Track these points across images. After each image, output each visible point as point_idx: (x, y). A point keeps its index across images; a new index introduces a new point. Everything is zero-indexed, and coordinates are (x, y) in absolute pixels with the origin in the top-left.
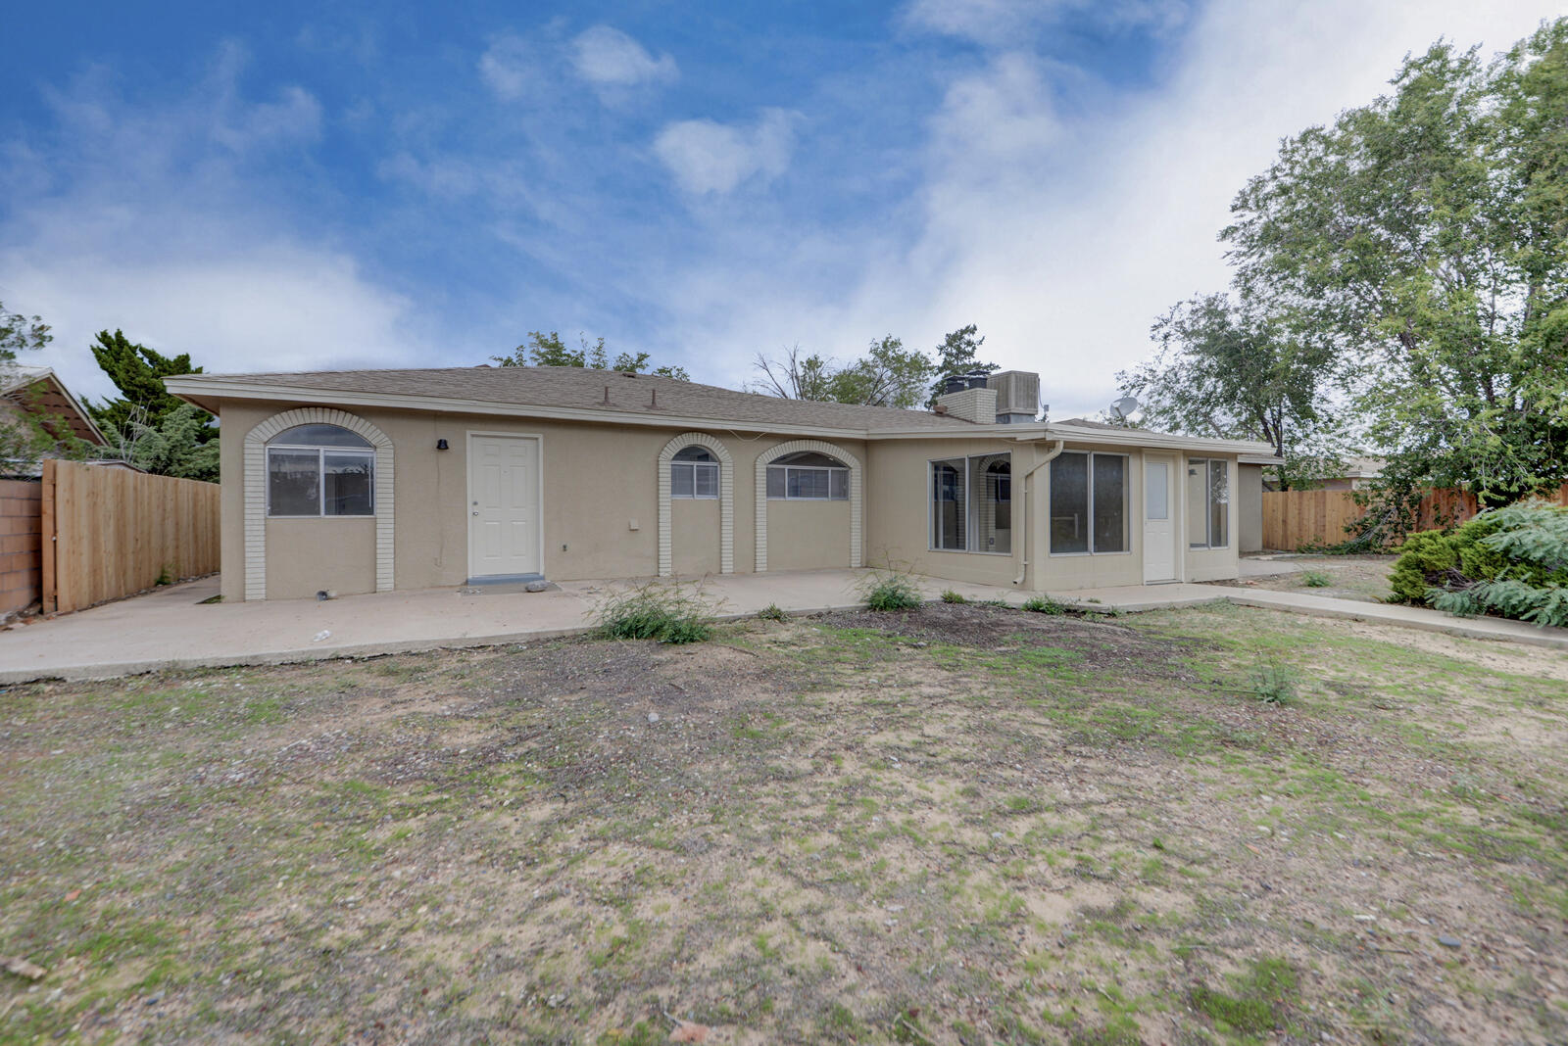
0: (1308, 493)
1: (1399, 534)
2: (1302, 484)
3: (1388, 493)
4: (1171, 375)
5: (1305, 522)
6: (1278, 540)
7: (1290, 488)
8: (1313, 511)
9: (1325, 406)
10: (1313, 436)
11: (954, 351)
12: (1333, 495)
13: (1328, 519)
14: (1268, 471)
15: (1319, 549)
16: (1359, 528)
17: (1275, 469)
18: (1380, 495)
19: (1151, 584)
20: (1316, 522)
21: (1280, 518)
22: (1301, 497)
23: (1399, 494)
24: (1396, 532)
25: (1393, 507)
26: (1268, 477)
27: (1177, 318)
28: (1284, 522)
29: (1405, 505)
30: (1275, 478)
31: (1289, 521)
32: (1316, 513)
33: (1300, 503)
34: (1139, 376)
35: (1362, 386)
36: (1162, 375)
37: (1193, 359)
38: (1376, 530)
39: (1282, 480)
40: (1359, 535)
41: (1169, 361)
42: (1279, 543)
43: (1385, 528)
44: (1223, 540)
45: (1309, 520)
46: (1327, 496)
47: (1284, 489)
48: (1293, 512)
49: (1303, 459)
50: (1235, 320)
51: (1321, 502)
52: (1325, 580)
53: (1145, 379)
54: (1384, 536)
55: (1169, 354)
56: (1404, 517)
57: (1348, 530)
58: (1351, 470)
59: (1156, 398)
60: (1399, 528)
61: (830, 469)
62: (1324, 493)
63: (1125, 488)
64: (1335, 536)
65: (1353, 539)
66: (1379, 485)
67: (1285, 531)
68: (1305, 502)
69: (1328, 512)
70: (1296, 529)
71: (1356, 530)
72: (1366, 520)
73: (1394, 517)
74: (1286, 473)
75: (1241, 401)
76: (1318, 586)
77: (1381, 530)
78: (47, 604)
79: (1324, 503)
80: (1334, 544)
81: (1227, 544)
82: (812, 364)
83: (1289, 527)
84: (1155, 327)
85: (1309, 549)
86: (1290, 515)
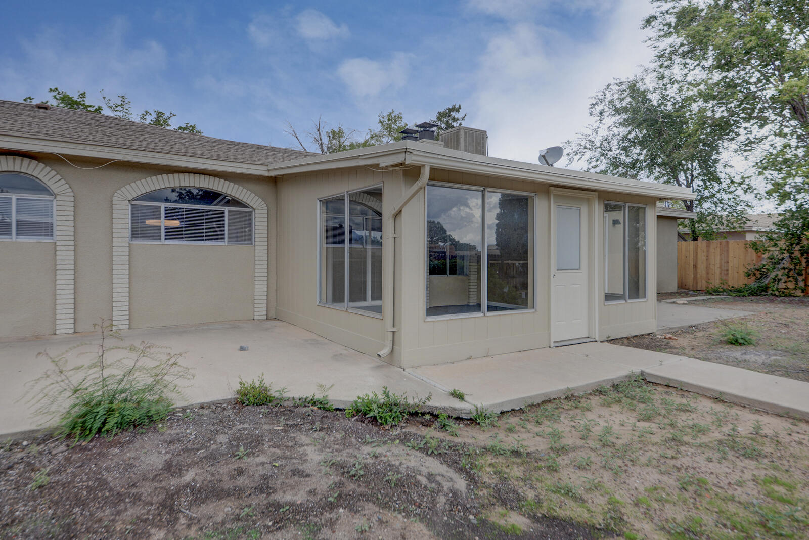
0: (715, 243)
1: (791, 279)
2: (709, 235)
3: (782, 244)
4: (606, 144)
5: (712, 267)
6: (690, 281)
7: (700, 239)
8: (718, 258)
9: (728, 170)
10: (718, 195)
11: (443, 126)
12: (734, 245)
13: (730, 264)
14: (682, 224)
15: (724, 291)
16: (758, 273)
17: (687, 222)
18: (775, 245)
19: (561, 345)
20: (720, 268)
21: (692, 263)
22: (708, 246)
23: (792, 244)
24: (789, 277)
25: (786, 255)
26: (681, 229)
27: (609, 97)
28: (695, 267)
29: (797, 254)
30: (687, 230)
31: (699, 266)
32: (721, 260)
33: (708, 251)
34: (581, 145)
35: (759, 152)
36: (598, 144)
37: (623, 131)
38: (772, 275)
39: (693, 231)
40: (758, 279)
41: (603, 132)
42: (691, 284)
43: (780, 273)
44: (641, 291)
45: (714, 265)
46: (730, 245)
47: (695, 239)
48: (702, 257)
49: (710, 214)
50: (654, 98)
51: (725, 250)
52: (748, 338)
53: (585, 148)
54: (779, 280)
55: (604, 127)
56: (796, 264)
57: (748, 275)
58: (749, 224)
59: (594, 163)
60: (791, 273)
61: (226, 209)
62: (727, 242)
63: (530, 235)
64: (737, 279)
65: (753, 283)
66: (775, 236)
67: (695, 273)
68: (712, 250)
69: (730, 259)
70: (704, 272)
71: (755, 274)
72: (764, 266)
73: (786, 264)
74: (697, 225)
75: (660, 165)
76: (740, 344)
77: (777, 275)
79: (728, 251)
80: (736, 286)
81: (645, 296)
82: (336, 135)
83: (699, 270)
84: (593, 105)
85: (716, 292)
86: (699, 262)
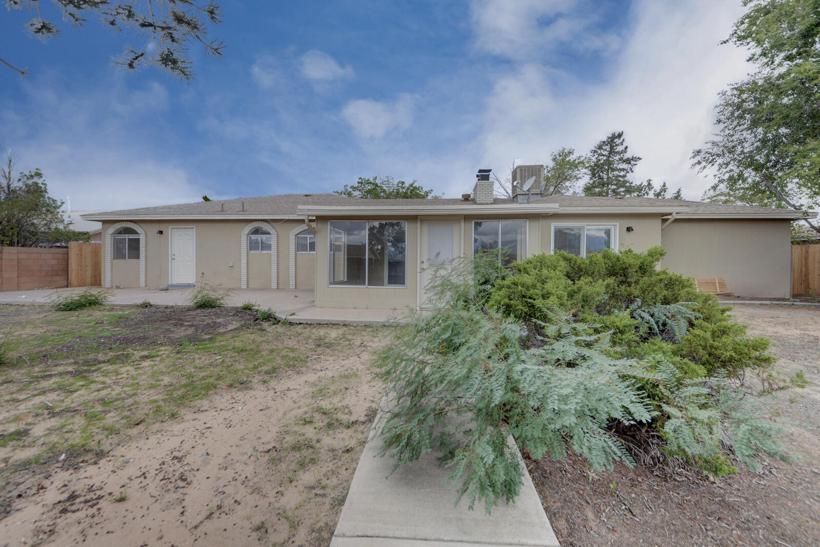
11: (605, 153)
78: (69, 286)
